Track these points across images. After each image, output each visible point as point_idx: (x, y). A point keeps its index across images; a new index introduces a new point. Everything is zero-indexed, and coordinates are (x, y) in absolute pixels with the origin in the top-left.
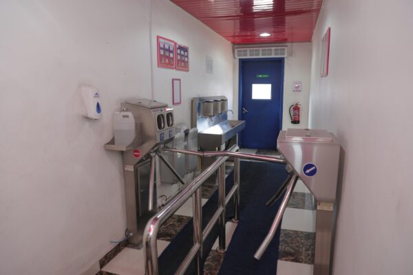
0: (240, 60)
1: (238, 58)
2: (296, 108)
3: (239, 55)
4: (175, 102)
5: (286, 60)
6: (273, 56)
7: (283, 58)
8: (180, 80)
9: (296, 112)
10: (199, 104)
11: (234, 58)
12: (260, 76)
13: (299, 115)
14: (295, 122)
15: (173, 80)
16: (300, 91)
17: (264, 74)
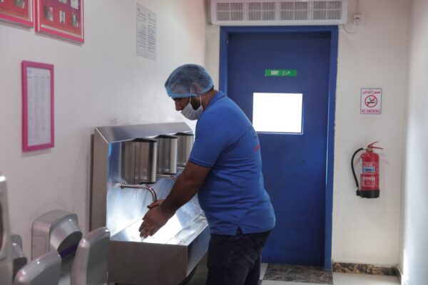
0: (222, 28)
1: (217, 23)
2: (370, 156)
3: (220, 17)
4: (31, 143)
5: (341, 31)
6: (310, 21)
7: (336, 27)
8: (50, 68)
9: (371, 166)
10: (115, 147)
11: (209, 23)
12: (275, 73)
13: (377, 175)
14: (368, 191)
15: (25, 65)
16: (378, 112)
17: (286, 68)
